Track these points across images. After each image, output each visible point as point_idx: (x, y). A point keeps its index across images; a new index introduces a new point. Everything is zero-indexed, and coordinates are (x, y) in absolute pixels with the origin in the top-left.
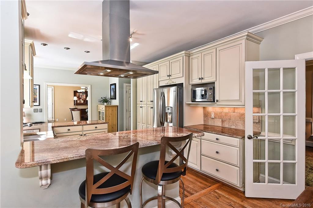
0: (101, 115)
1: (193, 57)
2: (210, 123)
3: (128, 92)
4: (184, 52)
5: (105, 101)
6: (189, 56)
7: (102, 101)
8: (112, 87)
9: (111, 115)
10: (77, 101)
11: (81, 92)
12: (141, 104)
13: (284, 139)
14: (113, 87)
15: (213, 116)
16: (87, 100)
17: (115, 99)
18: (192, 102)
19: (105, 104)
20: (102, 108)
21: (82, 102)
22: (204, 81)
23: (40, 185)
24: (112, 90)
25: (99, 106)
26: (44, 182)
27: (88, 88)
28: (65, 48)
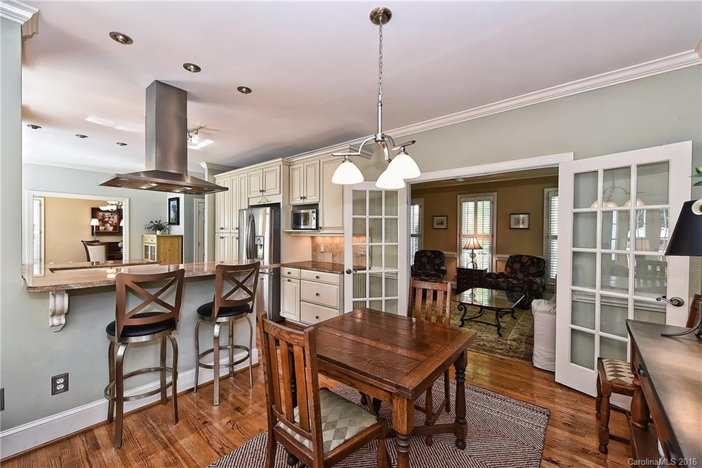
0: (150, 253)
1: (294, 167)
2: (320, 259)
3: (201, 213)
4: (280, 159)
5: (158, 227)
6: (290, 165)
7: (153, 228)
8: (172, 203)
9: (168, 252)
10: (99, 226)
11: (108, 211)
12: (222, 233)
13: (386, 273)
14: (174, 203)
15: (322, 250)
16: (121, 225)
17: (178, 224)
18: (293, 229)
19: (158, 232)
20: (152, 240)
21: (111, 229)
22: (306, 202)
23: (51, 324)
24: (172, 208)
25: (145, 235)
26: (56, 321)
27: (123, 203)
28: (77, 135)
